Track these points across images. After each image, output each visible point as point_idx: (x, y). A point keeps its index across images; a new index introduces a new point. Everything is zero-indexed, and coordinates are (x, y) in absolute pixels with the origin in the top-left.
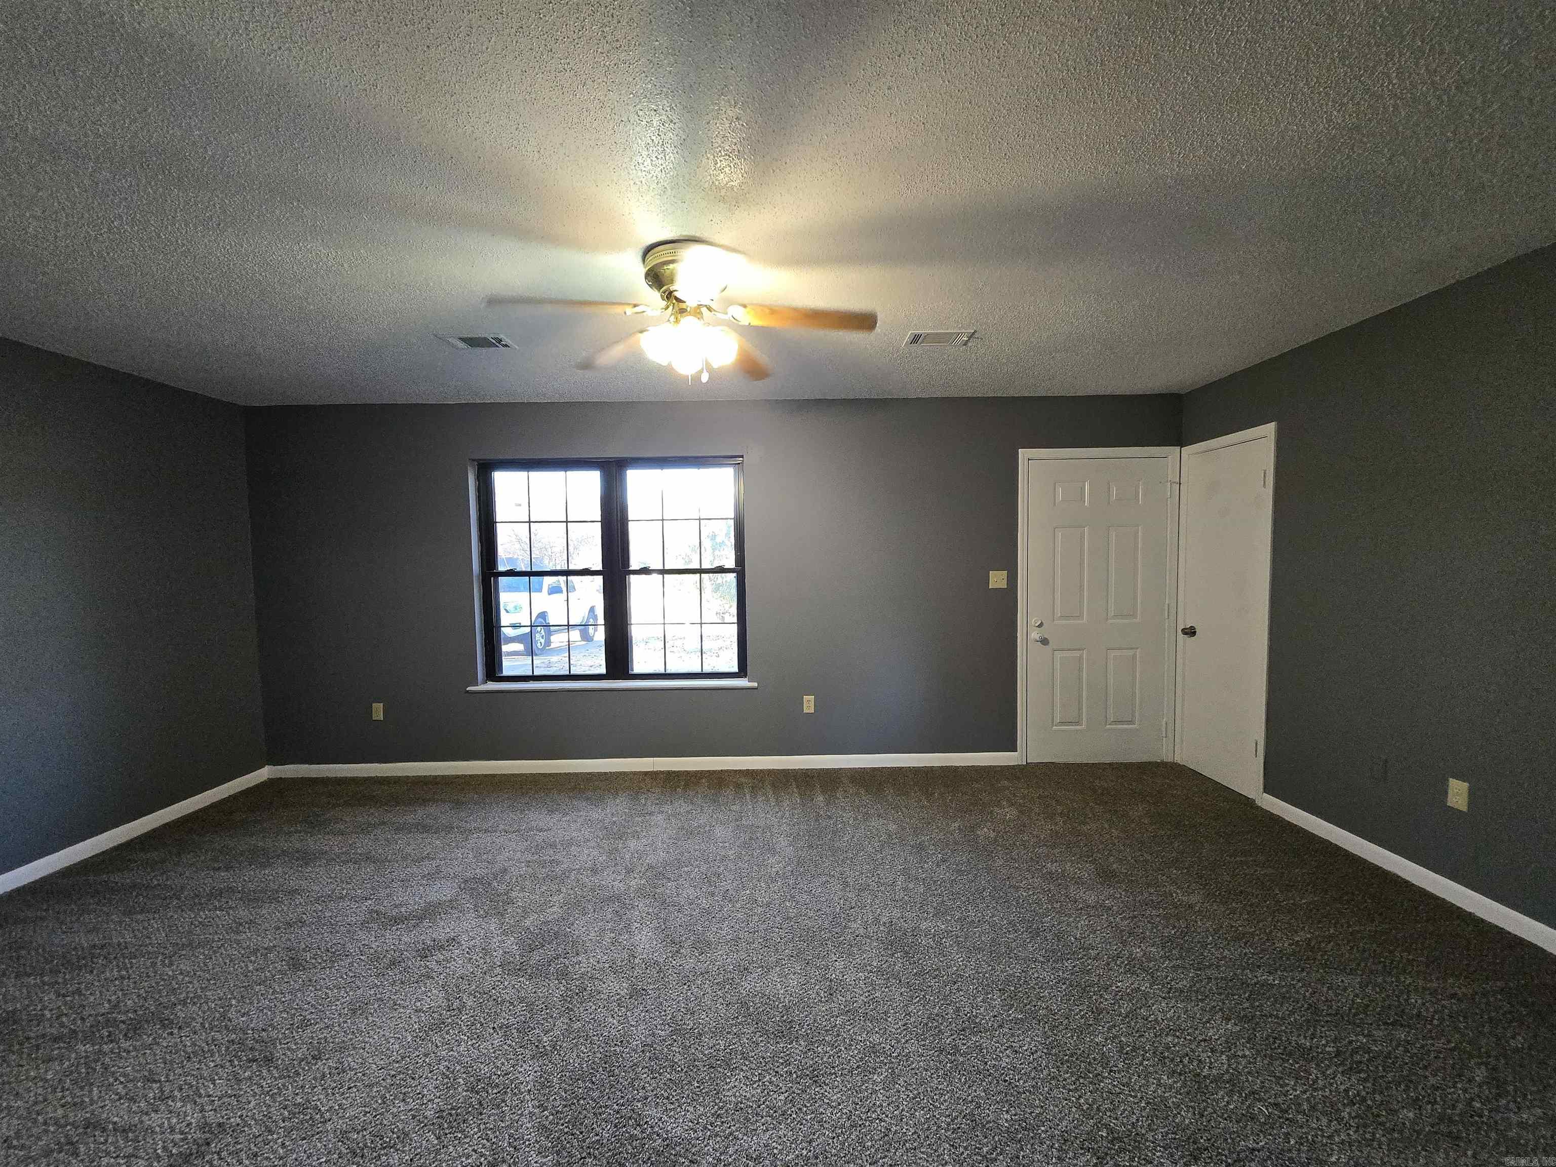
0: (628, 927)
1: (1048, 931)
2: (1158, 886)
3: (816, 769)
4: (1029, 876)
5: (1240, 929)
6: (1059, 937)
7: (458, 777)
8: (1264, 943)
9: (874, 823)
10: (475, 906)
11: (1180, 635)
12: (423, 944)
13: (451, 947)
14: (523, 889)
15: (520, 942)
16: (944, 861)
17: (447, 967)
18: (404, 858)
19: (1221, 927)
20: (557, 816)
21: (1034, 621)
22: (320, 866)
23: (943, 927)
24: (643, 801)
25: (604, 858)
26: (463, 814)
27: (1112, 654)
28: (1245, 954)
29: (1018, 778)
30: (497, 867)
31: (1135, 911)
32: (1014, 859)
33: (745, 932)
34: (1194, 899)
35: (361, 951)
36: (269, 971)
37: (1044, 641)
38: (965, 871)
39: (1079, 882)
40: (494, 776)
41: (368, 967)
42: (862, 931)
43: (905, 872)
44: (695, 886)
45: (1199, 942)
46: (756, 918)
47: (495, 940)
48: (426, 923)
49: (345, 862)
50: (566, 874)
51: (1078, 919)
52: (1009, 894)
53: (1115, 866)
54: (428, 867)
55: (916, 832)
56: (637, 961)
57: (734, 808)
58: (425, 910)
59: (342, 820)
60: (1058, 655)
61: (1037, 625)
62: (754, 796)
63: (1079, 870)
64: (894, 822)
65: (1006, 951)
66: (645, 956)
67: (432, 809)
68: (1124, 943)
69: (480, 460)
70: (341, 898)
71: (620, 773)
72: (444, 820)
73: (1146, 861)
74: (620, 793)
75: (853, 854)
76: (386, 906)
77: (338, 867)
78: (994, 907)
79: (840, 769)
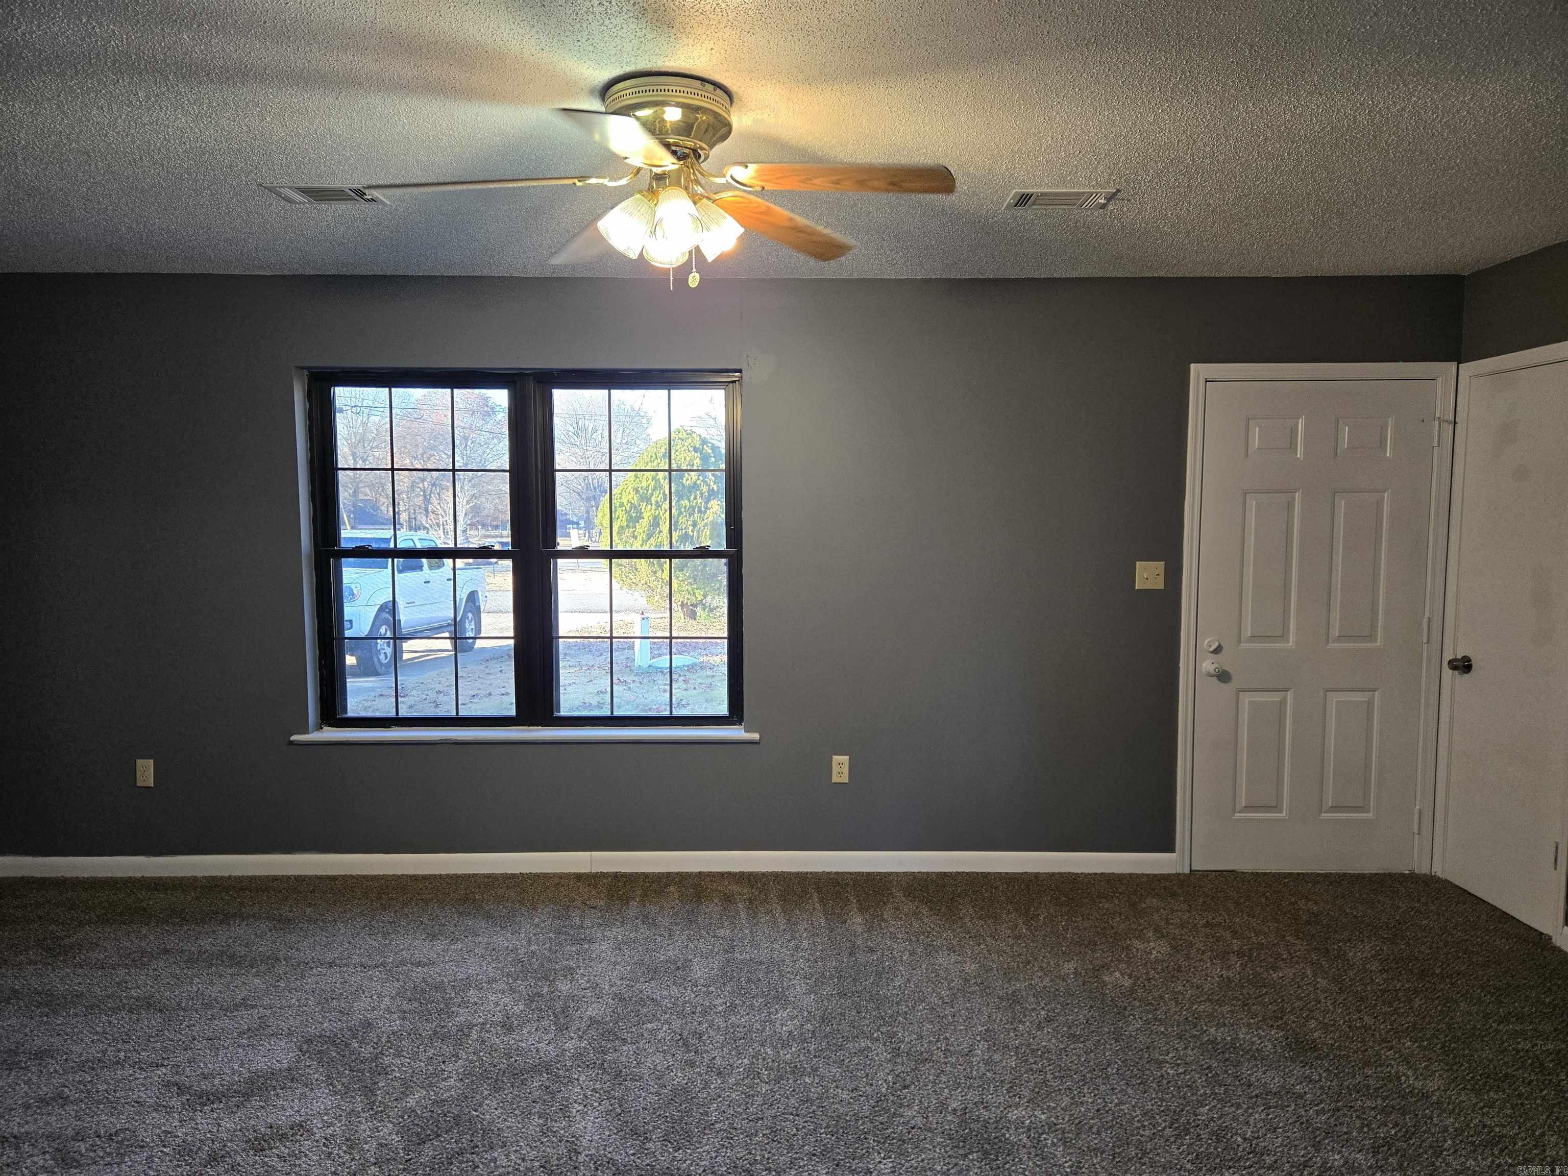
0: (564, 1110)
1: (1202, 1126)
2: (1380, 1066)
3: (851, 873)
4: (1181, 1046)
5: (1497, 1129)
6: (1218, 1136)
7: (275, 878)
8: (1530, 1150)
9: (944, 960)
10: (328, 1077)
11: (1447, 673)
12: (254, 1131)
13: (298, 1137)
14: (398, 1054)
15: (403, 1131)
16: (1049, 1020)
17: (295, 1165)
18: (208, 1006)
19: (1468, 1125)
20: (440, 945)
21: (1208, 642)
22: (76, 1015)
23: (1043, 1117)
24: (577, 921)
25: (522, 1007)
26: (292, 938)
27: (1334, 699)
28: (1499, 1165)
29: (1174, 895)
30: (356, 1019)
31: (1339, 1101)
32: (1160, 1020)
33: (744, 1119)
34: (1433, 1084)
35: (162, 1141)
36: (26, 1168)
37: (1223, 676)
38: (1081, 1036)
39: (1257, 1056)
40: (334, 878)
41: (175, 1163)
42: (919, 1121)
43: (988, 1035)
44: (664, 1052)
45: (1431, 1147)
46: (759, 1100)
47: (363, 1127)
48: (256, 1102)
49: (115, 1010)
50: (464, 1031)
51: (1250, 1111)
52: (1147, 1072)
53: (1316, 1035)
54: (246, 1019)
55: (1008, 975)
56: (581, 1158)
57: (721, 932)
58: (251, 1081)
59: (97, 945)
60: (1246, 699)
61: (1211, 649)
62: (753, 914)
63: (1260, 1038)
64: (974, 959)
65: (1137, 1154)
66: (593, 1151)
67: (240, 930)
68: (1317, 1146)
69: (313, 368)
70: (118, 1063)
71: (538, 875)
72: (262, 947)
73: (1366, 1028)
74: (541, 906)
75: (907, 1006)
76: (189, 1076)
77: (104, 1018)
78: (1122, 1090)
79: (890, 874)
